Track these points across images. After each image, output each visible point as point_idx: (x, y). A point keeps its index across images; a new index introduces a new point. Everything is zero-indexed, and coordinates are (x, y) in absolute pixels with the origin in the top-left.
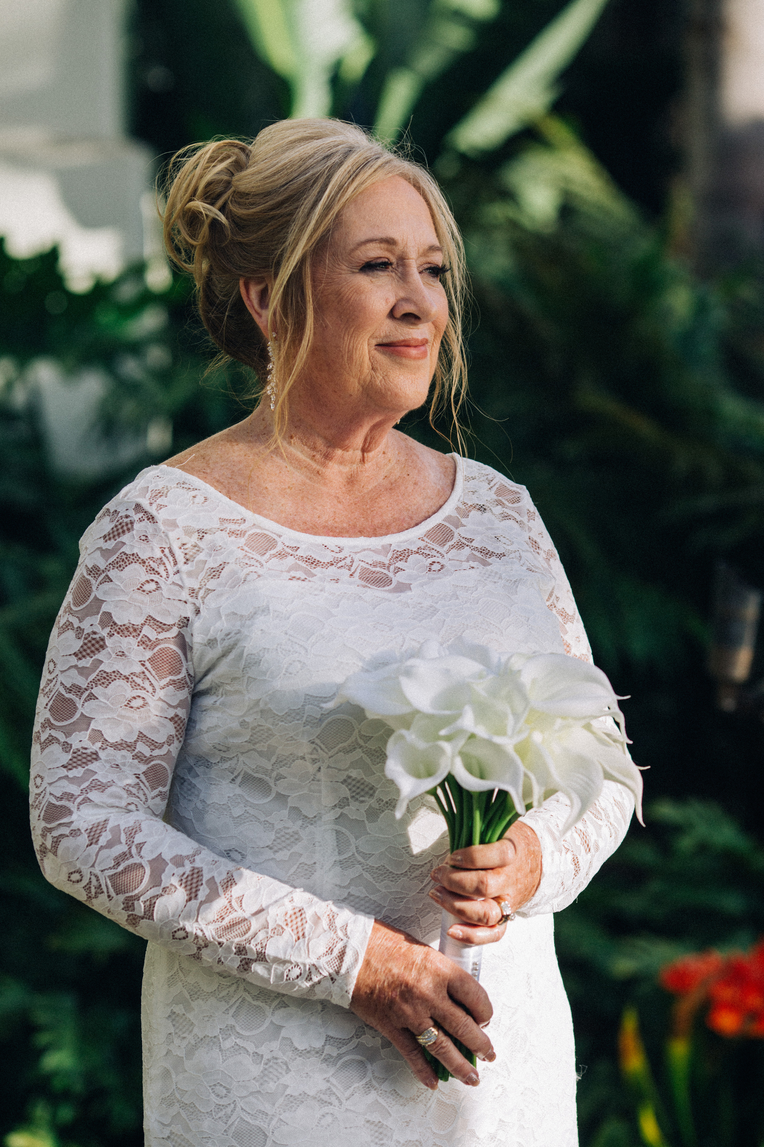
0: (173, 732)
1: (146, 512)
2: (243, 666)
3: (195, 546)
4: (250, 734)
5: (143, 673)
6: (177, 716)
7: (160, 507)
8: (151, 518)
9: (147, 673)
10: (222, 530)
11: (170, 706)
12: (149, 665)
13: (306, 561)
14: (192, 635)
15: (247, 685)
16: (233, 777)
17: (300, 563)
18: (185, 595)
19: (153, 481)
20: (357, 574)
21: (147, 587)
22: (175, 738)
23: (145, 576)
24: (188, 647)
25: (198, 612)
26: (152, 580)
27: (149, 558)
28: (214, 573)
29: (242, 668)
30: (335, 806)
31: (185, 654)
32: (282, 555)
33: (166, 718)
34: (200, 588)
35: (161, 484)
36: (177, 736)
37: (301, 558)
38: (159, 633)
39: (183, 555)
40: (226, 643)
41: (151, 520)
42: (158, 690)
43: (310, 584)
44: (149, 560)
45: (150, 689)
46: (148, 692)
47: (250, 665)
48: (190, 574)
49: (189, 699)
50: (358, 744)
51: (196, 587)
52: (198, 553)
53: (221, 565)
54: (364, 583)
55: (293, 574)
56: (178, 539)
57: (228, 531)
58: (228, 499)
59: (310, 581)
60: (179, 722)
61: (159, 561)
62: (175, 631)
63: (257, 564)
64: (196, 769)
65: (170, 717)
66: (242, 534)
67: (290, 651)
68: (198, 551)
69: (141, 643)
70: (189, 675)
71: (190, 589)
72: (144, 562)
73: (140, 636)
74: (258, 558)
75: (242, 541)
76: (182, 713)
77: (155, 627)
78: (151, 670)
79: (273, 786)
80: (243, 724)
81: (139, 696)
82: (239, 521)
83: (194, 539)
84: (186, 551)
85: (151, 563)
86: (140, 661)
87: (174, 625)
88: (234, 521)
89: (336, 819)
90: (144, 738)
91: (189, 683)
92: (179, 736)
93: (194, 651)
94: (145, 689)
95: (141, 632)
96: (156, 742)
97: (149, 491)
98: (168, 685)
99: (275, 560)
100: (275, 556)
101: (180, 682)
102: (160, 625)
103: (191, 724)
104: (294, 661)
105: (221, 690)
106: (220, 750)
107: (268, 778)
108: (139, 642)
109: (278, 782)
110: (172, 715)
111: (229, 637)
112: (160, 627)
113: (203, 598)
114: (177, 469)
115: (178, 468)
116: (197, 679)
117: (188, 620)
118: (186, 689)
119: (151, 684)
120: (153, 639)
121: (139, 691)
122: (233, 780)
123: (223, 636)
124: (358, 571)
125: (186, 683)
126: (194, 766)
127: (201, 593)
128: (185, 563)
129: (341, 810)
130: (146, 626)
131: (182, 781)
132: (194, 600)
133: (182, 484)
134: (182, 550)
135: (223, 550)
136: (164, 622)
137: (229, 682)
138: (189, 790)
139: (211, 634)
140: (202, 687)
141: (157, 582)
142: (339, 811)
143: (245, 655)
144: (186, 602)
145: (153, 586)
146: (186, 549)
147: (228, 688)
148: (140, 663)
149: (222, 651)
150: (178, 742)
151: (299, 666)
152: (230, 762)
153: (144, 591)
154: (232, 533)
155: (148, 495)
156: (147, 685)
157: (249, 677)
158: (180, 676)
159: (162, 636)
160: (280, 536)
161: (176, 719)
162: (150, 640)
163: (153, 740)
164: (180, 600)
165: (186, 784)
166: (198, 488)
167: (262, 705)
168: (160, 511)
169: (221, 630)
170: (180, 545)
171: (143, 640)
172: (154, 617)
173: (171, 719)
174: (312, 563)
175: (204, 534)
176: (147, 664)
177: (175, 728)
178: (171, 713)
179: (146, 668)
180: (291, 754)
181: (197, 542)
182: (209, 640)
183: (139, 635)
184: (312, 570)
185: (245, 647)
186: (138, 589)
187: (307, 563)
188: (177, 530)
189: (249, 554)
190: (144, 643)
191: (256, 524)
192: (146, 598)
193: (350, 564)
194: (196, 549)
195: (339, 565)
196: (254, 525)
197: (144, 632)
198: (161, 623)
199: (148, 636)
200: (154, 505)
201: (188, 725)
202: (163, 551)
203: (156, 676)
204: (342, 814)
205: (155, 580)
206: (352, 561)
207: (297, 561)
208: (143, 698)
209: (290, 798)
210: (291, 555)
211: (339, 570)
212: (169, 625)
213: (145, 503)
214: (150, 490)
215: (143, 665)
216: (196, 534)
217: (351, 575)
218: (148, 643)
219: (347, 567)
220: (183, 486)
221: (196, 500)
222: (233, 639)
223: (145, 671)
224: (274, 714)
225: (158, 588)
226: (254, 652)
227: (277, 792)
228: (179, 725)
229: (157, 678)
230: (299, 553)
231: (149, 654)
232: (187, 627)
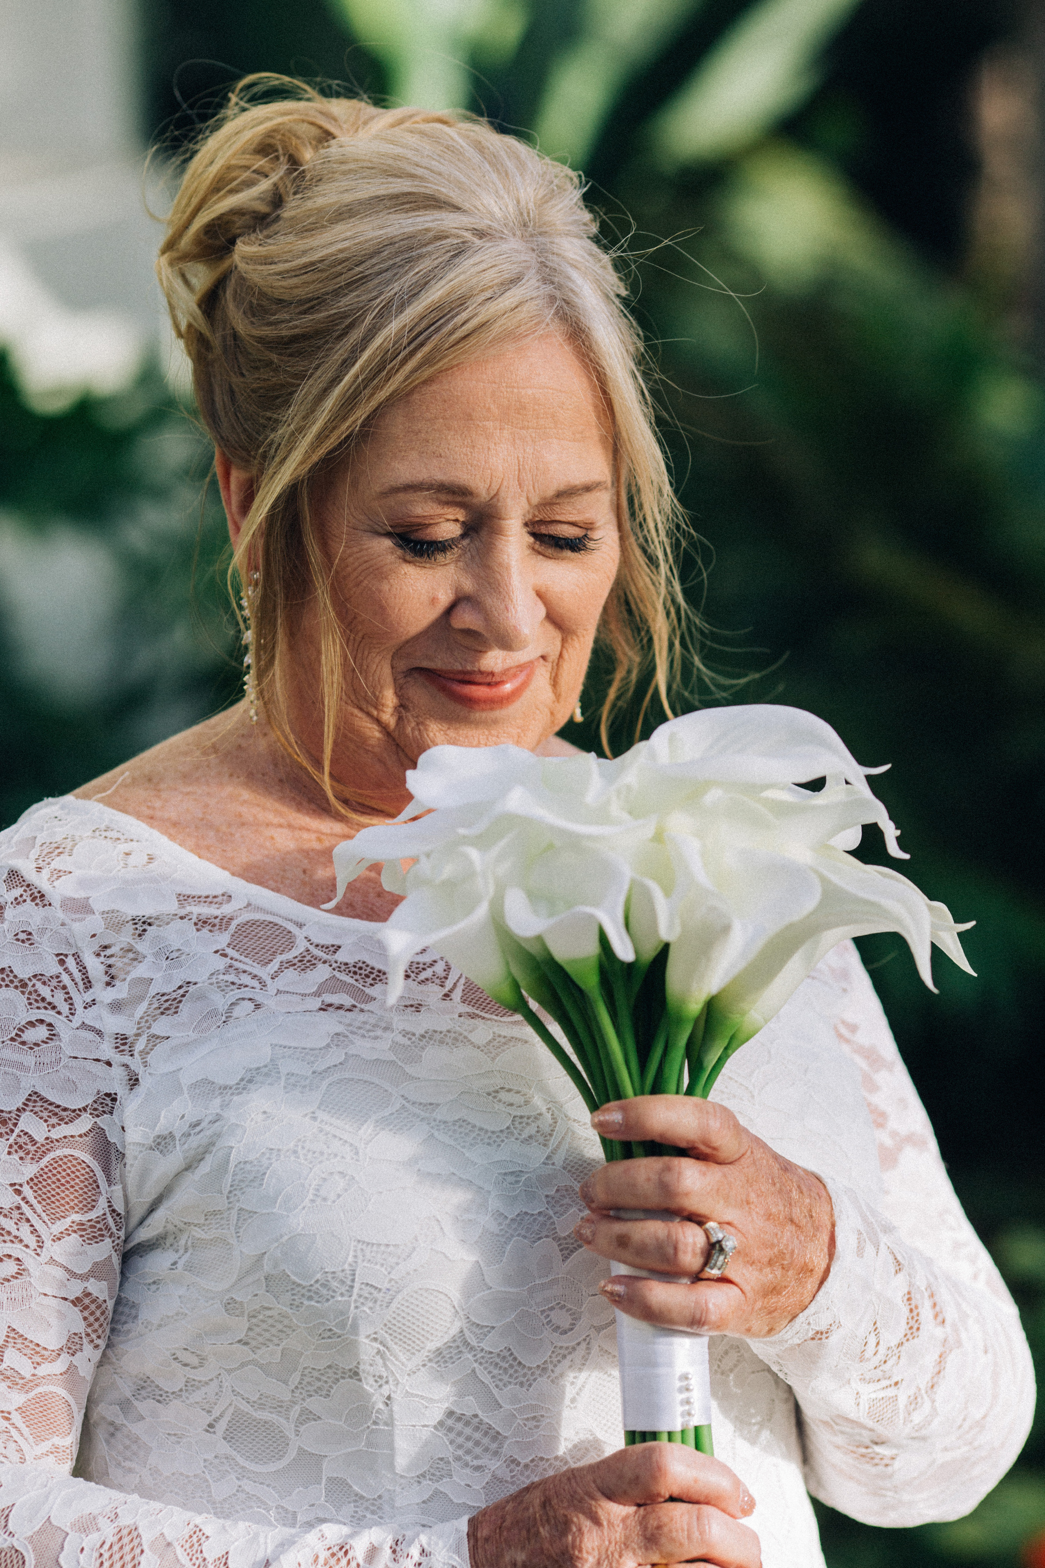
0: (80, 1327)
1: (28, 886)
2: (228, 1188)
3: (129, 951)
4: (247, 1326)
5: (18, 1208)
6: (88, 1295)
7: (58, 874)
8: (39, 898)
9: (25, 1208)
10: (182, 918)
11: (73, 1274)
12: (31, 1191)
13: (355, 973)
14: (123, 1128)
15: (238, 1227)
16: (209, 1419)
17: (343, 977)
18: (107, 1050)
19: (46, 826)
20: (457, 995)
21: (31, 1035)
22: (85, 1341)
23: (24, 1015)
24: (113, 1151)
25: (134, 1081)
26: (41, 1021)
27: (35, 976)
28: (167, 1005)
29: (226, 1192)
30: (423, 1476)
31: (107, 1170)
32: (305, 963)
33: (66, 1299)
34: (138, 1035)
35: (60, 833)
36: (88, 1335)
37: (343, 967)
38: (53, 1126)
39: (103, 968)
40: (194, 1142)
41: (38, 901)
42: (48, 1243)
43: (362, 1017)
44: (34, 981)
45: (31, 1241)
46: (27, 1246)
47: (243, 1185)
48: (116, 1006)
49: (116, 1260)
50: (466, 1343)
51: (130, 1030)
52: (135, 963)
53: (180, 987)
54: (470, 1009)
55: (329, 998)
56: (94, 936)
57: (194, 920)
58: (196, 858)
59: (362, 1011)
60: (93, 1307)
61: (54, 982)
62: (84, 1124)
63: (255, 983)
64: (136, 1403)
65: (72, 1298)
66: (223, 923)
67: (322, 1153)
68: (135, 959)
69: (16, 1147)
70: (114, 1211)
71: (117, 1036)
72: (24, 985)
73: (15, 1135)
74: (257, 970)
75: (223, 939)
76: (99, 1289)
77: (45, 1114)
78: (34, 1202)
79: (292, 1436)
80: (231, 1306)
81: (10, 1256)
82: (219, 899)
83: (126, 937)
84: (110, 961)
85: (39, 985)
86: (12, 1185)
87: (85, 1109)
88: (209, 900)
89: (424, 1502)
90: (20, 1341)
91: (114, 1229)
92: (94, 1336)
93: (129, 1160)
94: (21, 1241)
95: (15, 1125)
96: (45, 1349)
97: (37, 846)
98: (67, 1232)
99: (290, 974)
100: (291, 964)
101: (92, 1227)
102: (57, 1110)
103: (120, 1309)
104: (332, 1173)
105: (182, 1242)
106: (186, 1365)
107: (282, 1420)
108: (11, 1146)
109: (302, 1429)
110: (79, 1294)
111: (198, 1129)
112: (56, 1114)
113: (144, 1053)
114: (96, 803)
115: (100, 801)
116: (134, 1220)
117: (114, 1100)
118: (108, 1240)
119: (34, 1231)
120: (40, 1138)
121: (9, 1244)
122: (211, 1426)
123: (185, 1128)
124: (460, 987)
125: (108, 1228)
126: (132, 1399)
127: (140, 1045)
128: (108, 984)
129: (436, 1485)
130: (27, 1113)
131: (112, 1429)
132: (126, 1059)
133: (104, 831)
134: (102, 959)
135: (183, 957)
136: (64, 1105)
137: (202, 1221)
138: (127, 1448)
139: (161, 1127)
140: (144, 1234)
141: (50, 1025)
142: (429, 1487)
143: (232, 1165)
144: (109, 1064)
145: (41, 1032)
146: (112, 956)
147: (198, 1233)
148: (10, 1189)
149: (185, 1158)
150: (91, 1347)
151: (342, 1183)
152: (204, 1390)
153: (23, 1043)
154: (202, 923)
155: (34, 853)
156: (25, 1231)
157: (241, 1209)
158: (93, 1215)
159: (57, 1133)
160: (301, 926)
161: (87, 1301)
162: (33, 1142)
163: (38, 1345)
164: (98, 1060)
165: (119, 1435)
166: (135, 838)
167: (267, 1266)
168: (56, 883)
169: (183, 1116)
170: (96, 948)
171: (21, 1141)
172: (43, 1094)
173: (76, 1302)
174: (367, 976)
175: (146, 927)
176: (27, 1191)
177: (85, 1319)
178: (76, 1289)
179: (24, 1199)
180: (329, 1367)
181: (132, 942)
182: (159, 1137)
183: (12, 1131)
184: (367, 990)
185: (232, 1148)
186: (12, 1039)
187: (358, 977)
188: (89, 917)
189: (237, 964)
190: (21, 1147)
191: (253, 902)
192: (29, 1059)
193: (443, 974)
194: (131, 955)
195: (423, 976)
196: (249, 905)
197: (21, 1125)
198: (58, 1106)
199: (30, 1133)
200: (44, 871)
201: (115, 1311)
202: (62, 962)
203: (43, 1215)
204: (437, 1492)
205: (48, 1020)
206: (448, 969)
207: (336, 973)
208: (18, 1259)
209: (327, 1459)
210: (325, 962)
211: (422, 987)
212: (74, 1111)
213: (27, 869)
214: (39, 842)
215: (18, 1192)
216: (130, 927)
217: (446, 995)
218: (29, 1147)
219: (438, 981)
220: (104, 834)
221: (132, 860)
222: (208, 1133)
223: (23, 1204)
224: (294, 1283)
225: (52, 1036)
226: (251, 1157)
227: (300, 1448)
228: (92, 1314)
229: (46, 1218)
230: (341, 956)
231: (31, 1169)
232: (111, 1113)
